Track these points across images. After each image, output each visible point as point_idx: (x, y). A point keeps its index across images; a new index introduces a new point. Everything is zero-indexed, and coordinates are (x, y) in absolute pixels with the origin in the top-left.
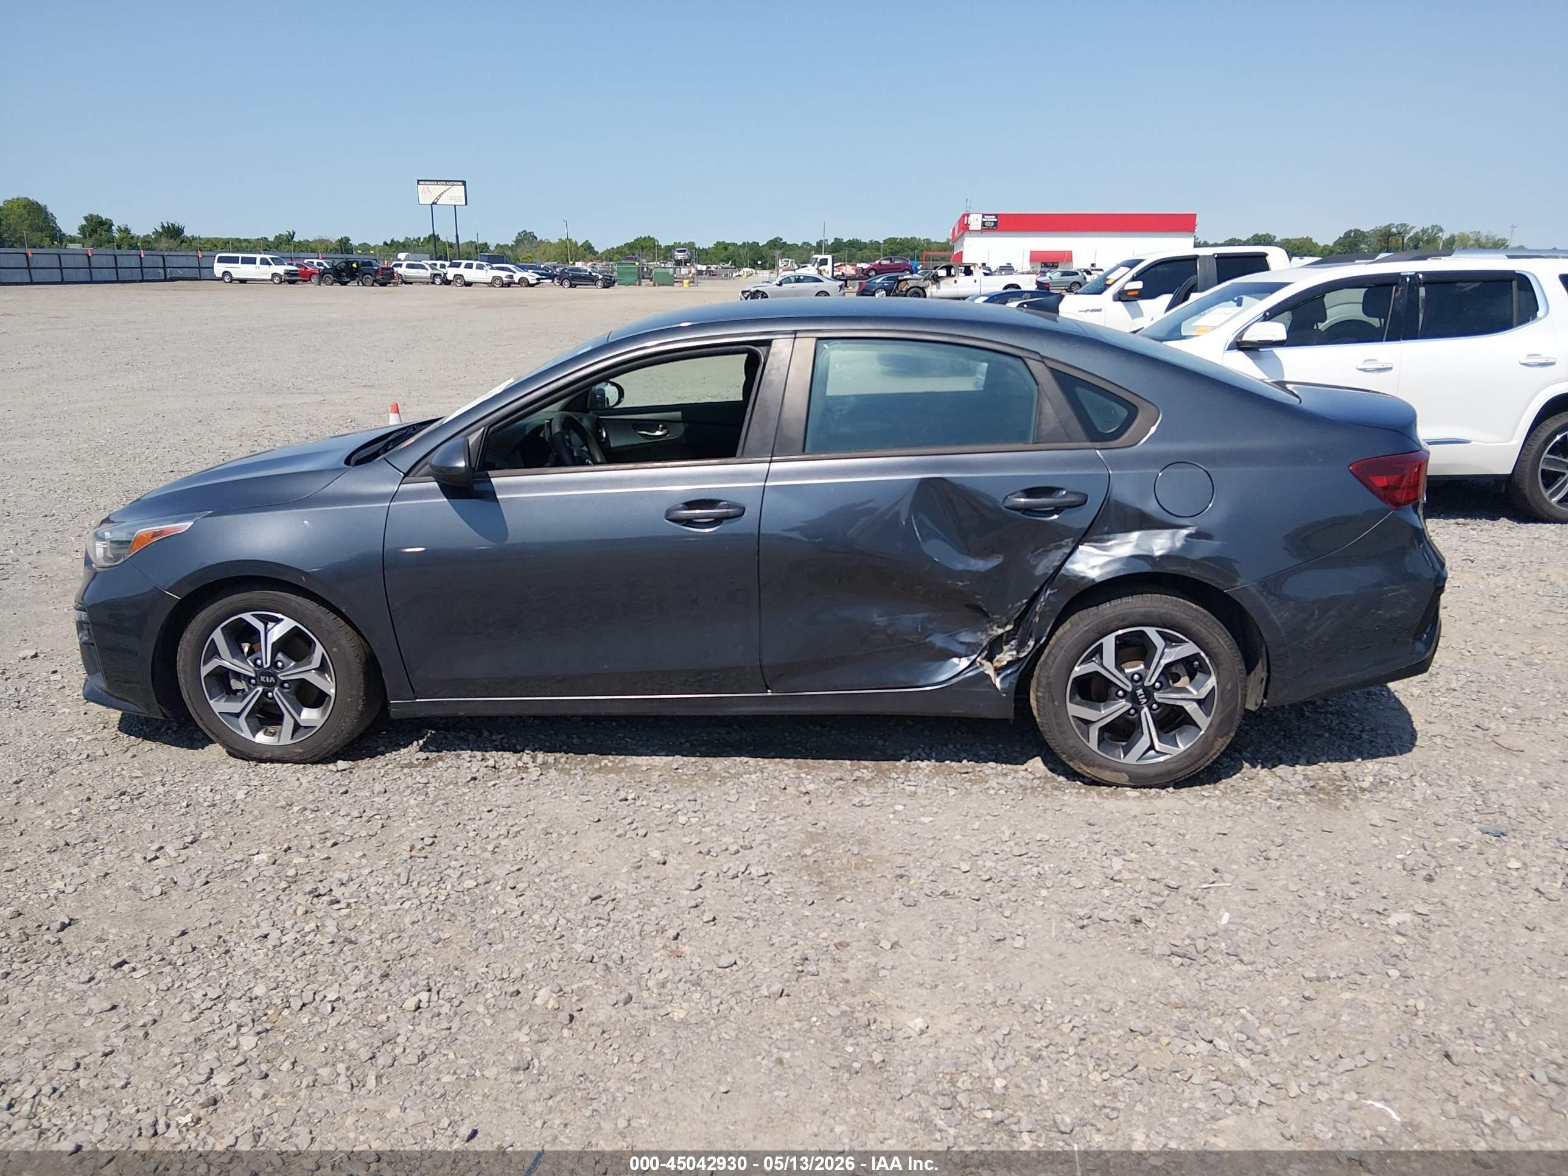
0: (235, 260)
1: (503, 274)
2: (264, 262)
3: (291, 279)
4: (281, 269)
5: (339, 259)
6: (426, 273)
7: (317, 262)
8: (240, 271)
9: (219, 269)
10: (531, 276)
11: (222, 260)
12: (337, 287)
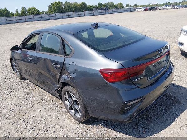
0: (138, 8)
1: (173, 7)
2: (142, 8)
3: (145, 10)
4: (143, 9)
5: (151, 7)
6: (162, 8)
7: (148, 8)
8: (139, 10)
9: (136, 10)
10: (178, 7)
11: (137, 8)
12: (150, 11)
